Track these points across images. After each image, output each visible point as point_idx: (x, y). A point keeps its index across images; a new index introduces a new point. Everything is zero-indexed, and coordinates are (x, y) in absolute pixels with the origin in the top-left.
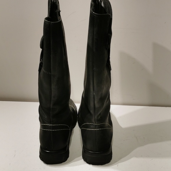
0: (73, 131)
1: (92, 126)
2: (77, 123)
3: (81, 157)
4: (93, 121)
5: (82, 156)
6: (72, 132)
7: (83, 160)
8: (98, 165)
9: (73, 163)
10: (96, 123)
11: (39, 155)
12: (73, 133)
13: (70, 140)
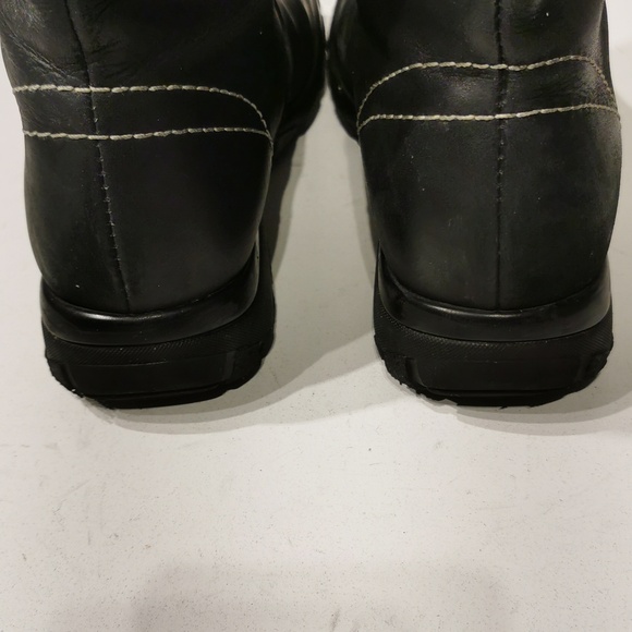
0: (302, 155)
1: (463, 90)
2: (327, 104)
3: (369, 339)
4: (480, 39)
5: (376, 338)
6: (295, 159)
7: (379, 366)
8: (504, 406)
9: (306, 392)
10: (507, 54)
11: (39, 344)
12: (300, 165)
13: (283, 213)
